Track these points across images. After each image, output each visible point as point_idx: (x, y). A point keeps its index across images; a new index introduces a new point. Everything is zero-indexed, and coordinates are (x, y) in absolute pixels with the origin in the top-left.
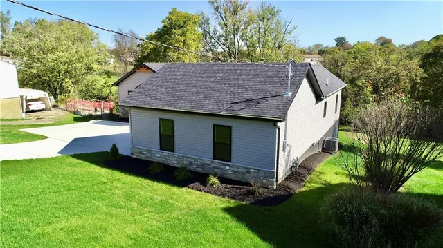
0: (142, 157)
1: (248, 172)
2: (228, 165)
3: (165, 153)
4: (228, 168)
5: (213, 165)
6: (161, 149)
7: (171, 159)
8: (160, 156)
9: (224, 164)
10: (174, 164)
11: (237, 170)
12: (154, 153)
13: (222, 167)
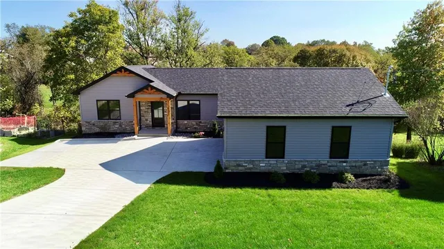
0: (241, 169)
1: (365, 165)
2: (345, 162)
3: (273, 161)
4: (344, 164)
5: (329, 164)
6: (266, 158)
7: (281, 166)
8: (264, 165)
9: (340, 162)
10: (283, 170)
11: (354, 164)
12: (256, 163)
13: (338, 164)
